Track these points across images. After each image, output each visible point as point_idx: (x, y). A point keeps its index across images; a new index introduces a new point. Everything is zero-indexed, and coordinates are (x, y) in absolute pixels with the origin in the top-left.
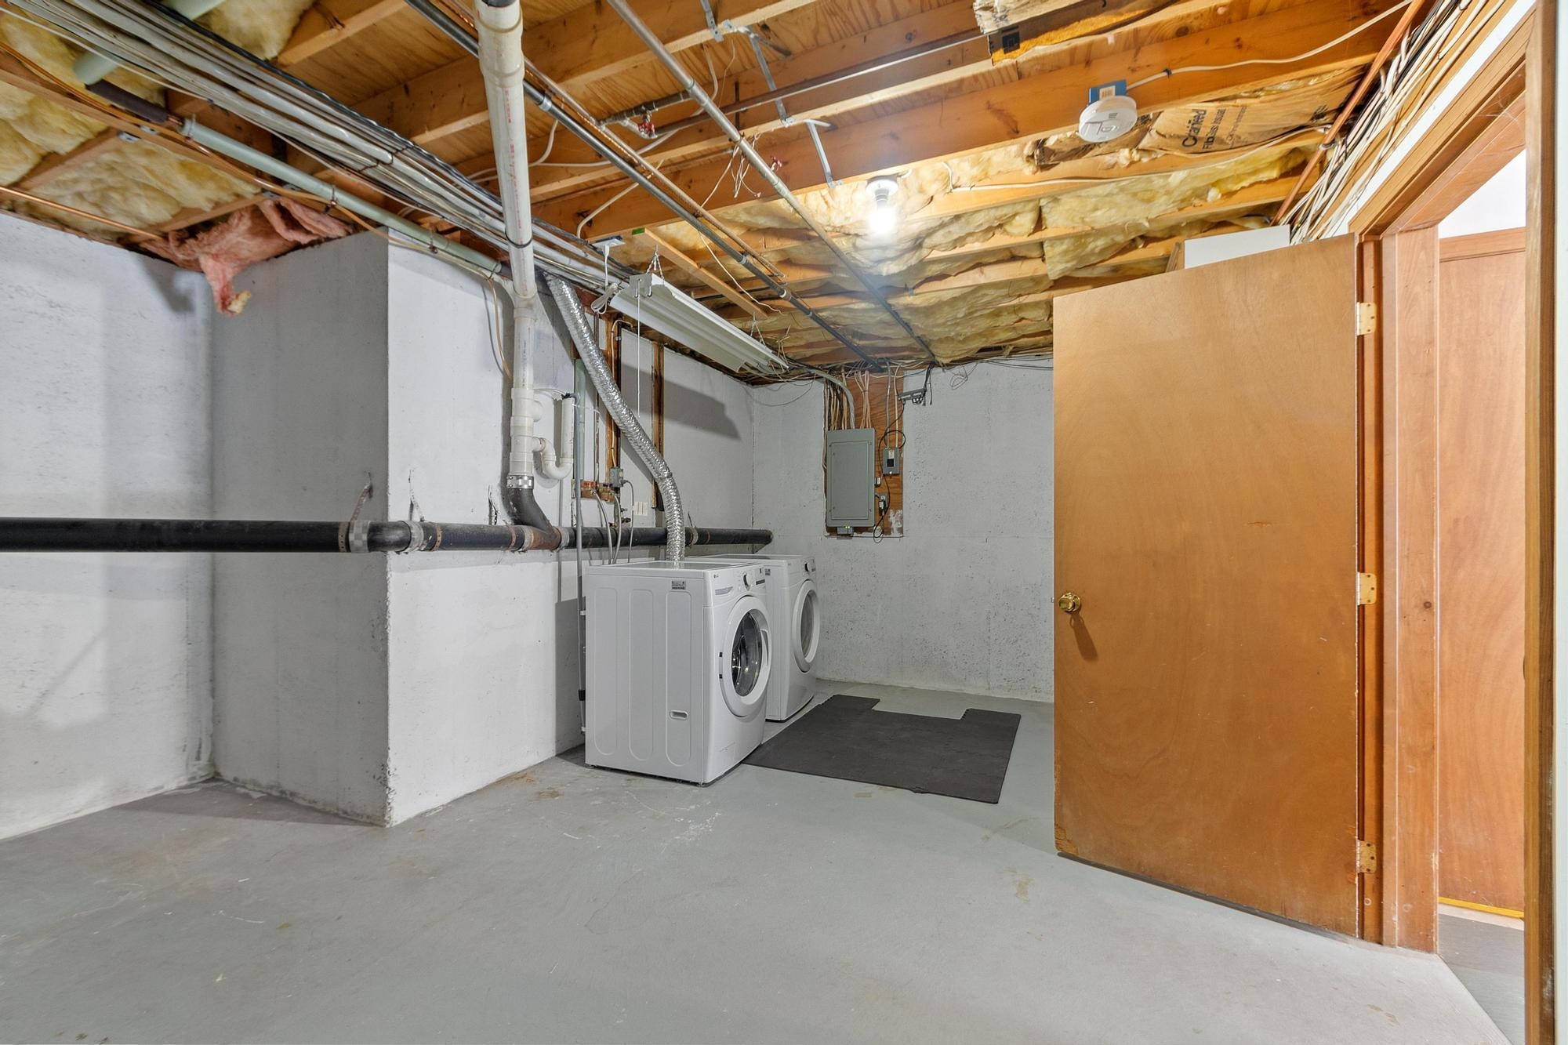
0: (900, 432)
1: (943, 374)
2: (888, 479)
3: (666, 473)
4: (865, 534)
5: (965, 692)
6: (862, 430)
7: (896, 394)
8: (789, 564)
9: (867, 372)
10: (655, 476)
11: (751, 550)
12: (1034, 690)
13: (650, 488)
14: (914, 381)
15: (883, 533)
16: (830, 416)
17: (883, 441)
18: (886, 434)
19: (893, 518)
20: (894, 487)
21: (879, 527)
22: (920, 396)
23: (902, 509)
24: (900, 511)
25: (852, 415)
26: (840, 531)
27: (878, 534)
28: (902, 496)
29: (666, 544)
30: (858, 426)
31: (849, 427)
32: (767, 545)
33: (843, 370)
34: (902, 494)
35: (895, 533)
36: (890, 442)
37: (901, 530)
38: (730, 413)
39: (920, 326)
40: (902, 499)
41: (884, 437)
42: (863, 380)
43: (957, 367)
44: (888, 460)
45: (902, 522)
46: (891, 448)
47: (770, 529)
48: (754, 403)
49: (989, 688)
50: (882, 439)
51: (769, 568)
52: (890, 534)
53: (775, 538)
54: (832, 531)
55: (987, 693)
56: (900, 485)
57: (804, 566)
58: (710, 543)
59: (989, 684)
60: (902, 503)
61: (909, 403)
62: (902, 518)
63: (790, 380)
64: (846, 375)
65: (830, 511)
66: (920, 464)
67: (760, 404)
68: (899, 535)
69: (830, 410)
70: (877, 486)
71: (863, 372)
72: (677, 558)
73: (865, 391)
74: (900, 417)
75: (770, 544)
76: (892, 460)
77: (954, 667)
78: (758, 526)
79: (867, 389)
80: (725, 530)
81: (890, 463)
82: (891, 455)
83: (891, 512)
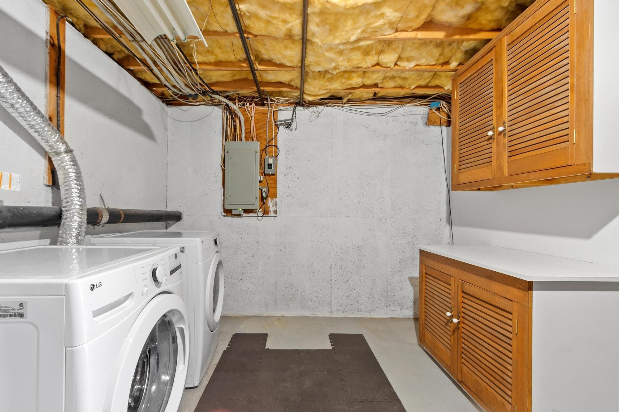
0: (276, 146)
1: (303, 111)
2: (267, 177)
3: (62, 148)
4: (251, 214)
5: (317, 316)
6: (250, 143)
7: (273, 121)
8: (203, 242)
9: (253, 104)
10: (47, 149)
11: (165, 225)
12: (358, 310)
13: (43, 164)
14: (285, 114)
15: (264, 214)
16: (226, 132)
17: (264, 152)
18: (266, 147)
19: (270, 203)
20: (272, 183)
21: (261, 210)
22: (288, 125)
23: (276, 198)
24: (275, 199)
25: (243, 132)
26: (234, 212)
27: (260, 214)
28: (277, 189)
29: (60, 224)
30: (247, 140)
31: (241, 140)
32: (178, 222)
33: (237, 100)
34: (276, 188)
35: (272, 214)
36: (269, 153)
37: (275, 212)
38: (147, 118)
39: (320, 44)
40: (276, 191)
41: (265, 149)
42: (251, 110)
43: (312, 108)
44: (269, 164)
45: (276, 206)
46: (270, 156)
47: (180, 210)
48: (168, 118)
49: (331, 312)
50: (264, 150)
51: (183, 246)
52: (268, 214)
53: (185, 217)
54: (228, 212)
55: (330, 315)
56: (276, 182)
57: (213, 242)
58: (125, 221)
59: (331, 309)
60: (276, 194)
61: (281, 128)
62: (276, 204)
63: (196, 104)
64: (238, 105)
65: (227, 198)
66: (289, 169)
67: (174, 119)
68: (274, 215)
69: (226, 128)
70: (261, 182)
71: (251, 104)
72: (72, 241)
73: (252, 117)
74: (276, 137)
75: (180, 222)
76: (271, 164)
77: (310, 300)
78: (171, 208)
79: (253, 115)
80: (140, 211)
81: (270, 166)
82: (271, 161)
83: (269, 200)
